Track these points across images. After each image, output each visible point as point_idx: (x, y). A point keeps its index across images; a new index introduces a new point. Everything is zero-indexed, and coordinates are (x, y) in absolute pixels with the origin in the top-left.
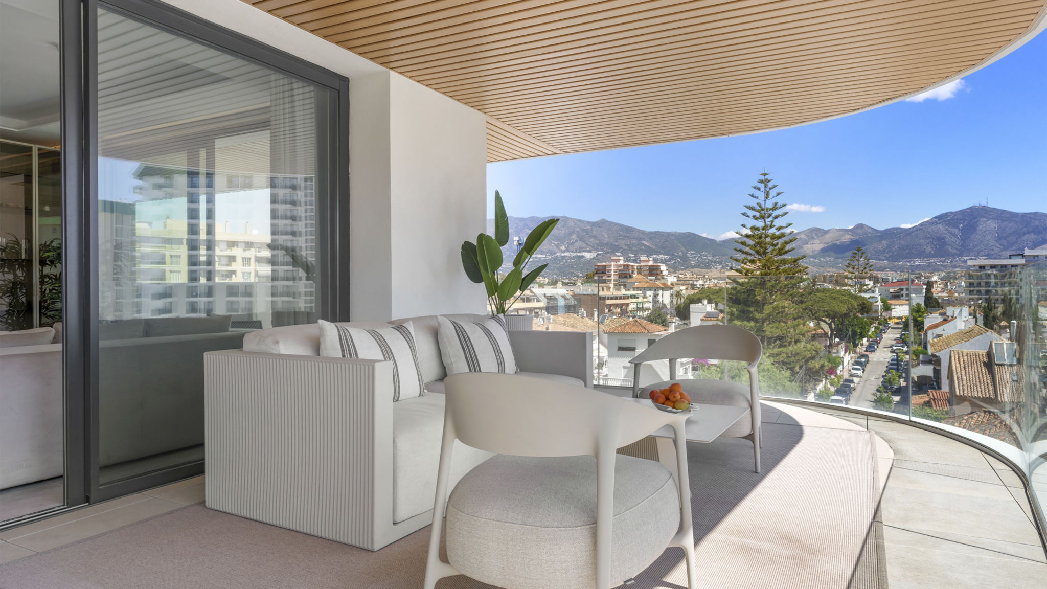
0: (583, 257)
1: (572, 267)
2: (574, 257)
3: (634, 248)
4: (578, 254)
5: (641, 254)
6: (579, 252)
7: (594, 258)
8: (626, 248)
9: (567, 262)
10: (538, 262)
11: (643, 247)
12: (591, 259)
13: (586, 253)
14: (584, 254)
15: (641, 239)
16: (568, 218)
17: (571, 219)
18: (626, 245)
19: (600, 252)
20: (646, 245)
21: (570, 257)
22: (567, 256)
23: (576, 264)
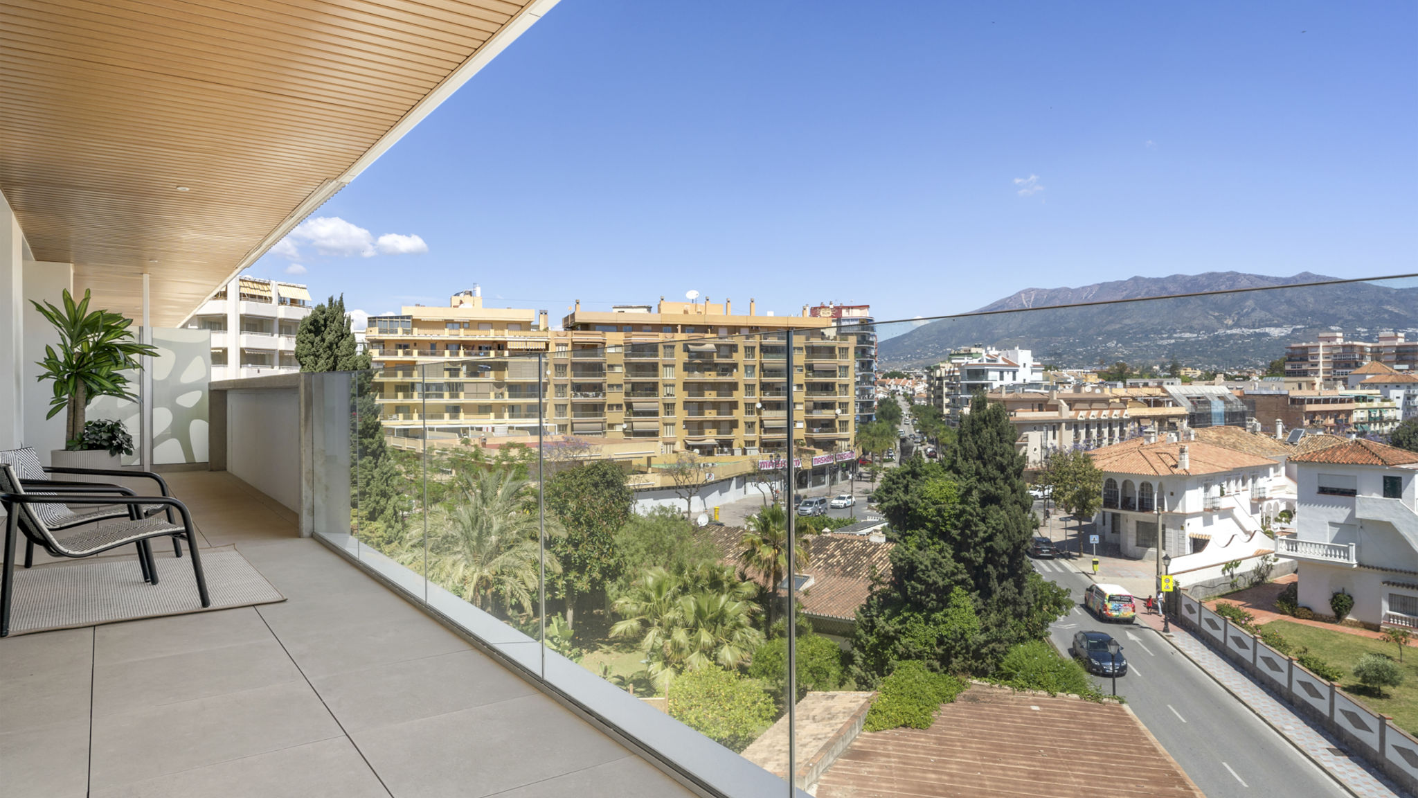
0: (1266, 335)
1: (1245, 351)
2: (1249, 336)
3: (1367, 318)
4: (1257, 330)
5: (1381, 327)
6: (1258, 328)
7: (1288, 336)
8: (1350, 317)
9: (1236, 343)
10: (1183, 344)
11: (1386, 316)
12: (1282, 338)
13: (1273, 329)
14: (1267, 330)
15: (1381, 302)
16: (1238, 274)
17: (1245, 275)
18: (1350, 313)
19: (1299, 327)
20: (1392, 312)
21: (1242, 336)
22: (1236, 334)
23: (1253, 347)
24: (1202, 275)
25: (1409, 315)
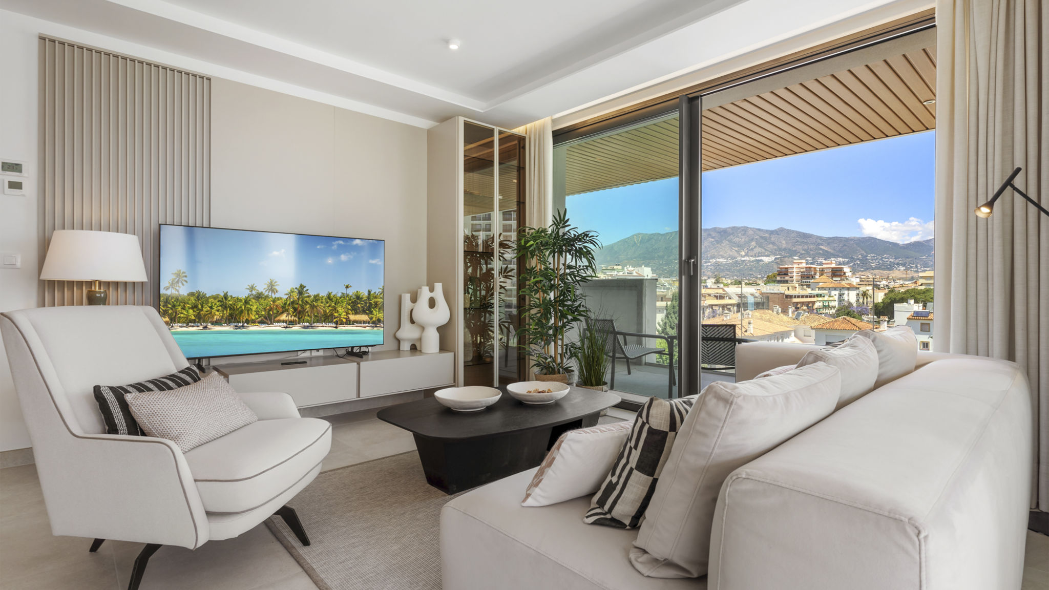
0: (761, 260)
1: (751, 270)
2: (753, 261)
3: (812, 253)
4: (757, 258)
5: (819, 257)
6: (758, 257)
7: (772, 262)
8: (804, 252)
9: (747, 265)
10: (719, 265)
11: (821, 252)
12: (769, 262)
13: (765, 257)
14: (762, 258)
15: (819, 244)
16: (747, 227)
17: (751, 228)
18: (803, 250)
19: (778, 257)
20: (823, 249)
21: (750, 261)
22: (746, 260)
23: (755, 267)
24: (729, 228)
25: (832, 251)
